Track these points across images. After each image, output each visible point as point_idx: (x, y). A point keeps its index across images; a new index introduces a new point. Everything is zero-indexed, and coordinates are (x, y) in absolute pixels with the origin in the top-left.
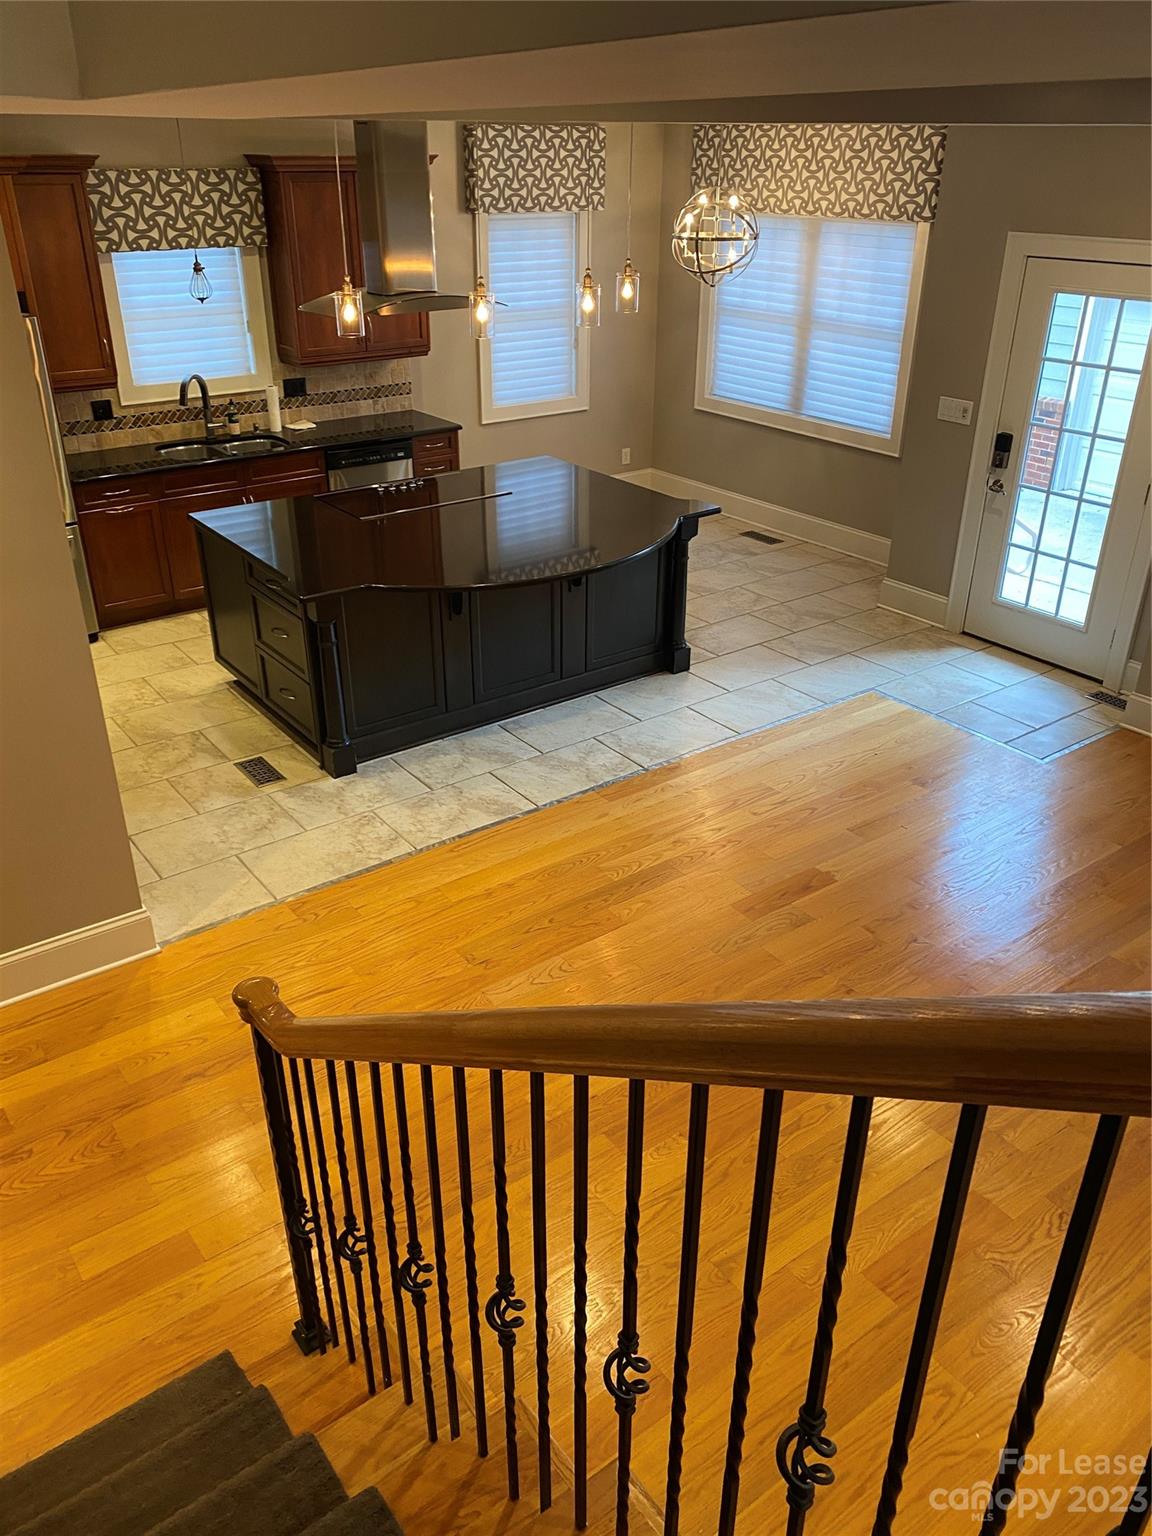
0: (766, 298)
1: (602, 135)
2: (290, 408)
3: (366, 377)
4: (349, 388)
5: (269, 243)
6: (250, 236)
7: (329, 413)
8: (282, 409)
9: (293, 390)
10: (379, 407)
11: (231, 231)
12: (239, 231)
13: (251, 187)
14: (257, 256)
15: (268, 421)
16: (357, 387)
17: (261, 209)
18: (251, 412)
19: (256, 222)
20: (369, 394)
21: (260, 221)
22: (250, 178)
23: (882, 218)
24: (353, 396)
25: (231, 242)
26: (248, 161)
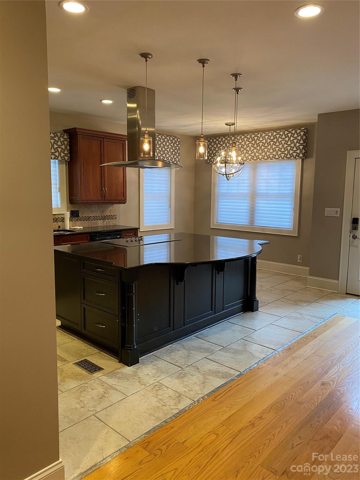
0: (238, 190)
1: (179, 140)
2: (72, 221)
3: (101, 212)
4: (95, 216)
5: (70, 160)
6: (64, 156)
7: (87, 224)
8: (70, 221)
9: (74, 215)
10: (105, 223)
11: (57, 154)
12: (60, 154)
13: (65, 140)
14: (65, 165)
15: (64, 225)
16: (97, 215)
17: (68, 148)
18: (57, 222)
19: (66, 152)
20: (101, 219)
21: (68, 152)
22: (66, 137)
23: (284, 159)
24: (96, 218)
25: (56, 158)
26: (65, 131)
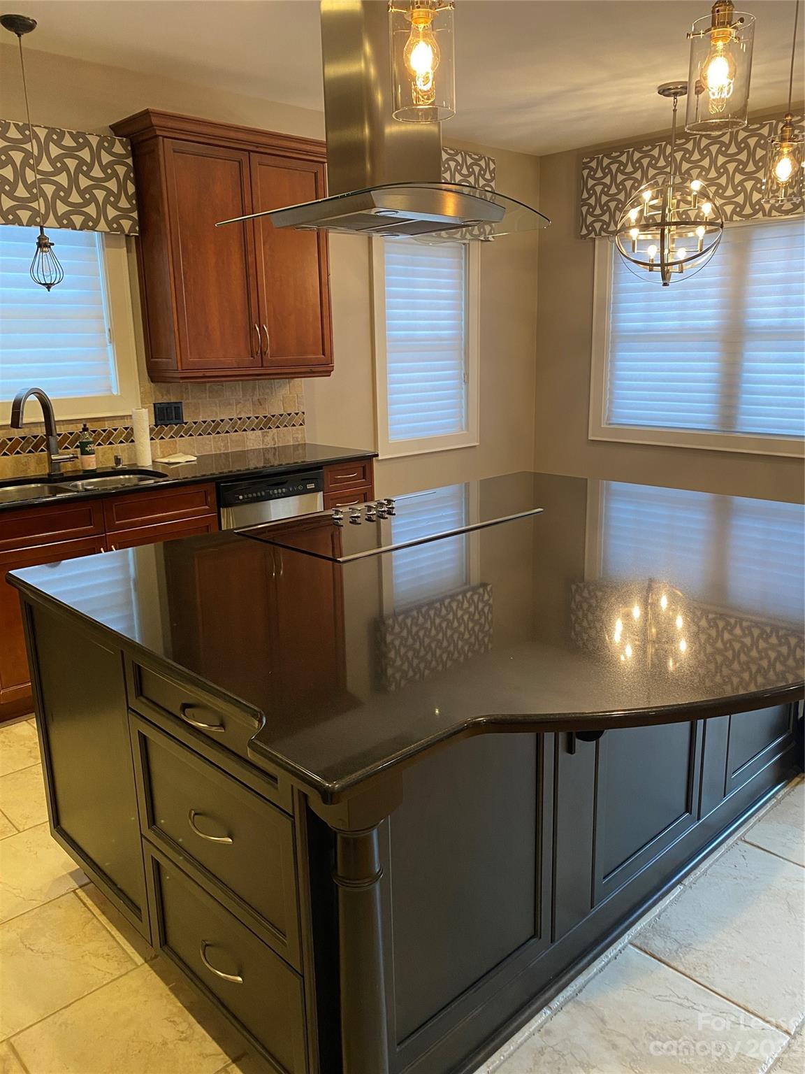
1: (492, 166)
2: (162, 438)
3: (254, 404)
4: (235, 417)
5: (141, 231)
6: (116, 219)
7: (212, 445)
8: (152, 439)
9: (167, 416)
10: (268, 439)
11: (91, 210)
12: (101, 211)
13: (119, 160)
14: (125, 249)
15: (134, 454)
16: (243, 416)
17: (131, 189)
18: (111, 443)
19: (124, 203)
20: (257, 425)
21: (130, 203)
22: (118, 149)
24: (238, 426)
25: (91, 224)
26: (117, 129)
